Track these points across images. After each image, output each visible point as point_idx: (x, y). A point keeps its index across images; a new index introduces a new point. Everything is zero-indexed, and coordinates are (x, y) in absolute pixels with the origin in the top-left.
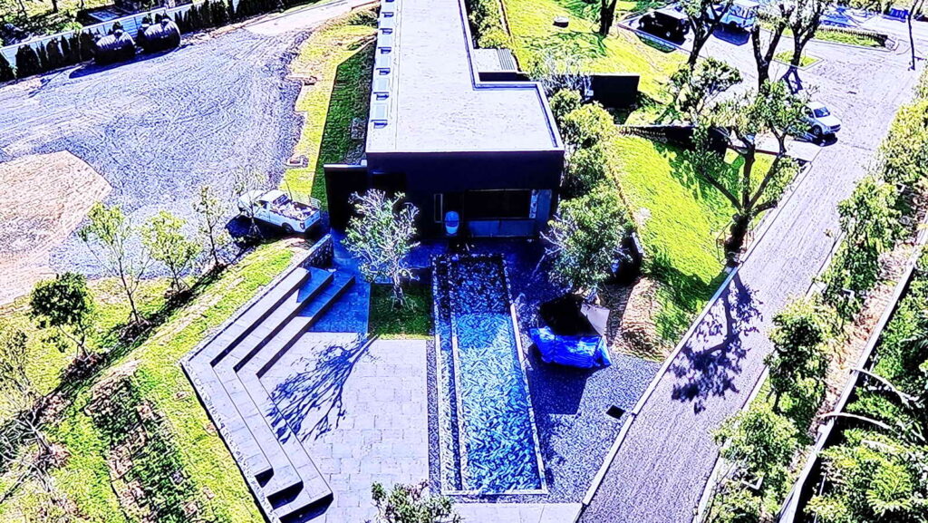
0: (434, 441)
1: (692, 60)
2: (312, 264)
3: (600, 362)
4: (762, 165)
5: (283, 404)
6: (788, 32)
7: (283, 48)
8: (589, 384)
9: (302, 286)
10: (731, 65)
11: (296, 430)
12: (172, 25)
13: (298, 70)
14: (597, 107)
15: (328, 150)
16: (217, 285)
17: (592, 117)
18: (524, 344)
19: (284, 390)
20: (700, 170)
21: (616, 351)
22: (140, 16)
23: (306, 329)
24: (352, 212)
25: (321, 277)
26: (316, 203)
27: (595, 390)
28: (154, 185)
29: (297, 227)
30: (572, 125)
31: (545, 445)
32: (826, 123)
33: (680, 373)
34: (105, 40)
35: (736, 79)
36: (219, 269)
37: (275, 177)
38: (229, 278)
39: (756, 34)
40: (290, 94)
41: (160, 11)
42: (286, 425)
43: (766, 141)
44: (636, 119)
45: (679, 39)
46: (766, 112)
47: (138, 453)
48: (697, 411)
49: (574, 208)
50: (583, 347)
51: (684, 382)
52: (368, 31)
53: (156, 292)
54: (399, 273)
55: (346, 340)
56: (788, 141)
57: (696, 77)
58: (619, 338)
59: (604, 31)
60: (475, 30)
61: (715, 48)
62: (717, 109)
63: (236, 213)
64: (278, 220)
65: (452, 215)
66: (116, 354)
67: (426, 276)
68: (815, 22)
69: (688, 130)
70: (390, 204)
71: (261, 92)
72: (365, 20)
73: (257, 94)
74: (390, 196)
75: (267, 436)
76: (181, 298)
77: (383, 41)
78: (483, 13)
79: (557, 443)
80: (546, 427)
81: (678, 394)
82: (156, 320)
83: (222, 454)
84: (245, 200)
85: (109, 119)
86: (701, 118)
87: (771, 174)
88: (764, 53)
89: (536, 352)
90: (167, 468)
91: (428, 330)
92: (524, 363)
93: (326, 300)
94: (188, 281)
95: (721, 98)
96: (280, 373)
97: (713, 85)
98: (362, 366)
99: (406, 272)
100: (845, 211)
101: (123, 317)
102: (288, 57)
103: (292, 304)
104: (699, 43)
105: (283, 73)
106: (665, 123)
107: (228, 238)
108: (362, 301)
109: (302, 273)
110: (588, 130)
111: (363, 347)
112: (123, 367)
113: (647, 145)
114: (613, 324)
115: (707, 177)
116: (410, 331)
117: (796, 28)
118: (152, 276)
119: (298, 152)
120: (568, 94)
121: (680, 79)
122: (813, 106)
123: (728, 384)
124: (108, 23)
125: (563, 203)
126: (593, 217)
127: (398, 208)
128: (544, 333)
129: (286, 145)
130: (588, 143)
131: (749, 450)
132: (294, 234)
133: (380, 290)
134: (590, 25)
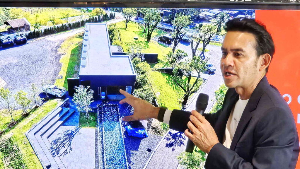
0: (97, 157)
1: (173, 50)
2: (63, 106)
3: (145, 136)
4: (193, 80)
5: (54, 146)
6: (201, 42)
7: (56, 44)
8: (141, 142)
9: (60, 112)
10: (185, 51)
11: (58, 153)
12: (24, 37)
13: (60, 51)
14: (146, 63)
15: (68, 73)
16: (36, 112)
17: (144, 65)
18: (123, 130)
19: (55, 142)
20: (175, 81)
21: (150, 133)
22: (15, 34)
23: (62, 125)
24: (75, 91)
25: (66, 110)
26: (65, 89)
27: (143, 144)
28: (19, 83)
29: (59, 95)
30: (138, 68)
31: (129, 159)
32: (212, 68)
33: (168, 139)
34: (5, 41)
35: (186, 55)
36: (37, 107)
37: (53, 81)
38: (39, 110)
39: (192, 42)
40: (58, 58)
41: (21, 33)
42: (55, 152)
43: (195, 73)
44: (157, 66)
45: (169, 43)
46: (195, 65)
47: (12, 160)
48: (173, 150)
49: (138, 92)
50: (140, 132)
51: (169, 142)
52: (80, 40)
53: (19, 113)
54: (88, 109)
55: (72, 128)
56: (201, 73)
57: (175, 54)
58: (150, 129)
59: (148, 41)
60: (111, 40)
61: (180, 46)
62: (180, 64)
63: (42, 91)
64: (54, 94)
65: (103, 93)
66: (6, 131)
67: (95, 110)
68: (209, 39)
69: (172, 70)
70: (86, 90)
71: (50, 57)
72: (80, 37)
73: (49, 58)
74: (86, 87)
75: (50, 155)
76: (26, 115)
77: (85, 43)
78: (114, 35)
79: (132, 159)
80: (129, 154)
81: (167, 145)
82: (18, 121)
83: (36, 160)
84: (45, 88)
85: (6, 64)
86: (176, 67)
87: (196, 83)
88: (194, 48)
89: (126, 133)
90: (21, 164)
91: (96, 126)
92: (123, 136)
93: (67, 117)
94: (28, 111)
95: (182, 61)
96: (54, 137)
97: (179, 57)
98: (77, 136)
99: (90, 109)
100: (217, 94)
101: (9, 120)
102: (58, 47)
103: (58, 118)
104: (176, 45)
105: (56, 51)
106: (165, 68)
107: (39, 98)
108: (77, 117)
109: (61, 109)
110: (143, 70)
111: (77, 130)
112: (8, 135)
113: (159, 74)
114: (149, 126)
115: (177, 83)
116: (90, 126)
117: (204, 41)
118: (17, 109)
119: (60, 74)
120: (137, 59)
121: (170, 55)
122: (208, 64)
123: (182, 143)
124: (6, 36)
125: (135, 90)
126: (143, 94)
127: (88, 91)
128: (129, 127)
129: (56, 73)
130: (143, 73)
131: (188, 162)
132: (59, 98)
133: (82, 114)
134: (144, 39)
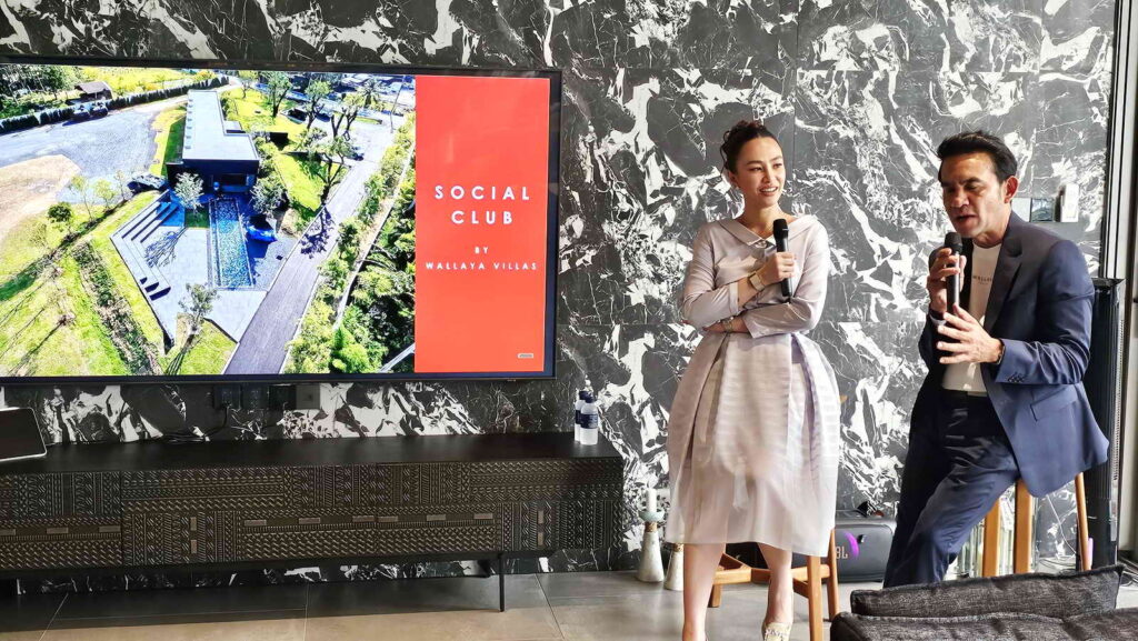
0: (210, 267)
1: (308, 127)
2: (161, 200)
3: (273, 239)
4: (335, 167)
5: (151, 253)
6: (345, 118)
7: (149, 118)
8: (270, 247)
9: (158, 208)
10: (324, 130)
11: (156, 263)
12: (104, 107)
13: (155, 126)
14: (272, 144)
15: (167, 157)
16: (124, 208)
17: (270, 148)
19: (151, 247)
20: (311, 168)
21: (280, 235)
22: (91, 103)
23: (160, 225)
24: (178, 181)
25: (165, 205)
26: (163, 177)
27: (272, 249)
28: (98, 169)
29: (156, 186)
30: (262, 150)
31: (252, 269)
32: (359, 152)
33: (304, 244)
34: (77, 112)
35: (325, 135)
36: (125, 201)
37: (146, 167)
38: (128, 206)
39: (333, 118)
40: (152, 136)
41: (99, 101)
42: (152, 262)
43: (336, 158)
44: (288, 149)
45: (303, 119)
46: (337, 148)
47: (92, 271)
48: (311, 257)
49: (263, 182)
50: (267, 234)
51: (305, 247)
52: (182, 112)
53: (99, 210)
54: (195, 204)
55: (176, 229)
56: (345, 159)
57: (310, 134)
58: (280, 230)
59: (274, 115)
60: (225, 114)
61: (317, 123)
62: (318, 146)
63: (131, 180)
64: (149, 184)
65: (216, 184)
66: (83, 233)
67: (206, 205)
68: (355, 114)
69: (307, 154)
70: (192, 179)
71: (141, 134)
72: (182, 108)
73: (139, 135)
74: (192, 175)
75: (145, 266)
76: (110, 212)
77: (188, 116)
78: (228, 107)
79: (257, 269)
80: (253, 263)
81: (303, 251)
82: (99, 220)
83: (126, 272)
84: (135, 175)
85: (79, 142)
86: (312, 149)
87: (339, 171)
88: (336, 125)
89: (248, 235)
90: (105, 277)
91: (207, 226)
93: (167, 214)
94: (112, 206)
95: (319, 142)
96: (149, 241)
97: (317, 137)
98: (182, 239)
99: (198, 204)
100: (366, 185)
101: (86, 219)
102: (151, 121)
103: (154, 215)
104: (311, 121)
105: (149, 127)
106: (298, 150)
107: (128, 189)
108: (181, 215)
109: (158, 204)
110: (268, 153)
111: (182, 232)
112: (87, 238)
113: (291, 159)
114: (278, 226)
115: (314, 171)
116: (200, 226)
117: (348, 116)
118: (98, 203)
119: (156, 158)
120: (261, 139)
121: (304, 135)
122: (355, 146)
123: (322, 248)
124: (78, 105)
125: (259, 180)
126: (270, 186)
127: (195, 180)
128: (252, 228)
129: (151, 155)
130: (269, 157)
131: (330, 272)
132: (150, 188)
133: (188, 211)
134: (269, 112)
